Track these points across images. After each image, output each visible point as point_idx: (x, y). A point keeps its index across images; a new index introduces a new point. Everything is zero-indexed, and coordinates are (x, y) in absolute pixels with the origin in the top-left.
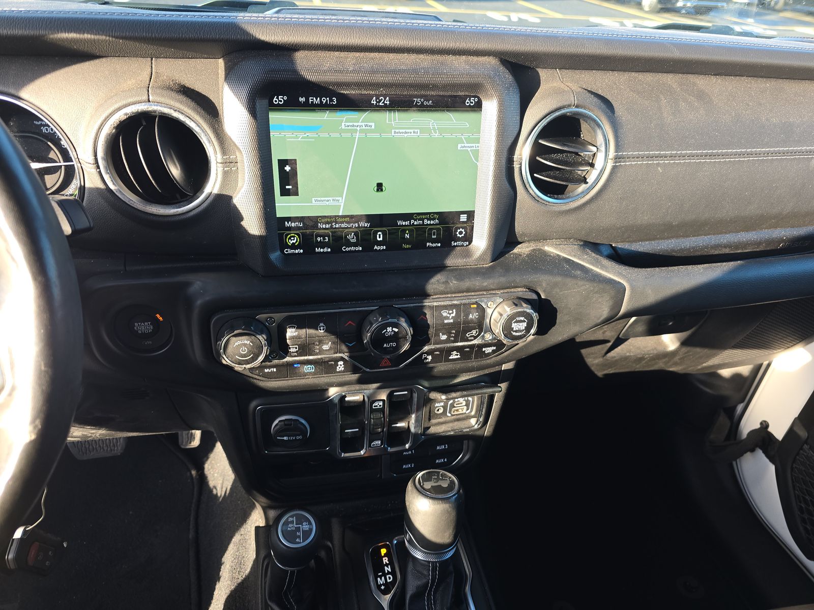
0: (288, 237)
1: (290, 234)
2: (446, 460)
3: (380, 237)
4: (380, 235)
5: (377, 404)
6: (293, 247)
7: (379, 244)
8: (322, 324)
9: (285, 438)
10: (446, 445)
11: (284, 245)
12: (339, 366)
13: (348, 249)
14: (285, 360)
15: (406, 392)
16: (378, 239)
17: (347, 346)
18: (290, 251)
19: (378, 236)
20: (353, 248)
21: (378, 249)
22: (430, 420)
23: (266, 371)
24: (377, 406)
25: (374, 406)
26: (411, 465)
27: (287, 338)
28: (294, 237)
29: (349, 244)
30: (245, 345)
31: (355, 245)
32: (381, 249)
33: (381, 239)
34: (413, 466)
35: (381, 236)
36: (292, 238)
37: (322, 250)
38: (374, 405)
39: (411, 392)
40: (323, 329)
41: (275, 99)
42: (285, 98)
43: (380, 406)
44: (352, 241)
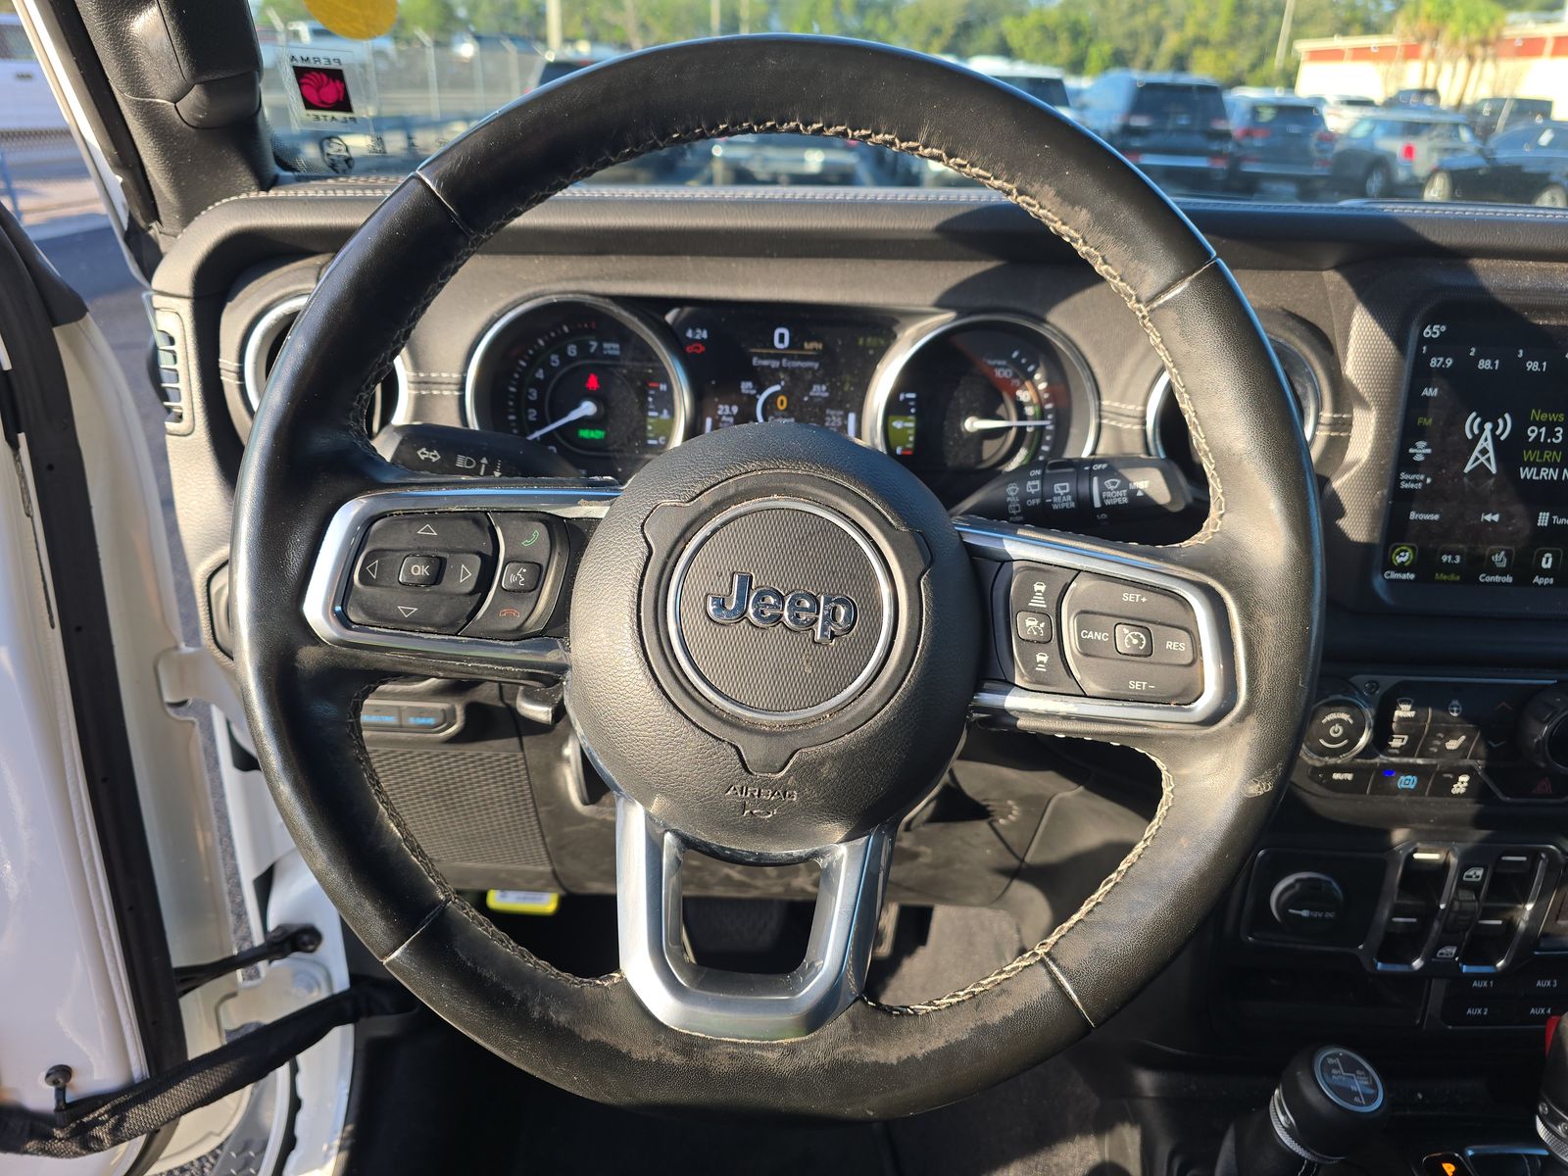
0: (1398, 550)
1: (1399, 546)
2: (1549, 1011)
3: (1547, 562)
4: (1548, 558)
5: (1471, 873)
6: (1402, 568)
7: (1545, 573)
8: (1455, 702)
9: (1305, 913)
10: (1555, 981)
11: (1389, 565)
12: (1459, 784)
13: (1489, 579)
14: (1377, 760)
15: (1524, 859)
16: (1544, 565)
17: (1489, 747)
18: (1394, 575)
19: (1544, 560)
20: (1497, 579)
21: (1540, 583)
22: (1557, 918)
23: (1336, 776)
24: (1471, 877)
25: (1468, 877)
26: (1483, 1011)
27: (1395, 719)
28: (1406, 551)
29: (1493, 570)
30: (1340, 721)
31: (1503, 572)
32: (1545, 583)
33: (1549, 566)
34: (1485, 1013)
35: (1550, 560)
36: (1402, 554)
37: (1445, 577)
38: (1466, 874)
39: (1534, 857)
40: (1457, 712)
41: (1427, 330)
42: (1443, 328)
43: (1478, 877)
44: (1499, 565)
